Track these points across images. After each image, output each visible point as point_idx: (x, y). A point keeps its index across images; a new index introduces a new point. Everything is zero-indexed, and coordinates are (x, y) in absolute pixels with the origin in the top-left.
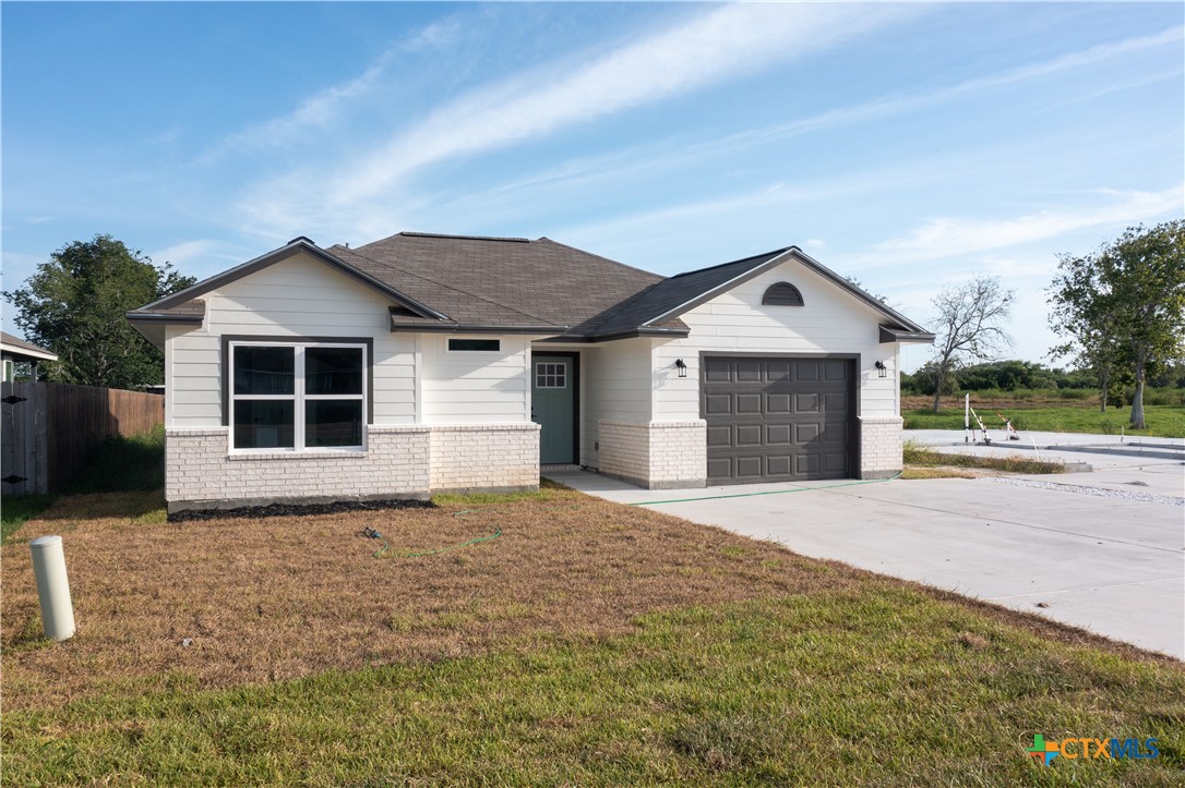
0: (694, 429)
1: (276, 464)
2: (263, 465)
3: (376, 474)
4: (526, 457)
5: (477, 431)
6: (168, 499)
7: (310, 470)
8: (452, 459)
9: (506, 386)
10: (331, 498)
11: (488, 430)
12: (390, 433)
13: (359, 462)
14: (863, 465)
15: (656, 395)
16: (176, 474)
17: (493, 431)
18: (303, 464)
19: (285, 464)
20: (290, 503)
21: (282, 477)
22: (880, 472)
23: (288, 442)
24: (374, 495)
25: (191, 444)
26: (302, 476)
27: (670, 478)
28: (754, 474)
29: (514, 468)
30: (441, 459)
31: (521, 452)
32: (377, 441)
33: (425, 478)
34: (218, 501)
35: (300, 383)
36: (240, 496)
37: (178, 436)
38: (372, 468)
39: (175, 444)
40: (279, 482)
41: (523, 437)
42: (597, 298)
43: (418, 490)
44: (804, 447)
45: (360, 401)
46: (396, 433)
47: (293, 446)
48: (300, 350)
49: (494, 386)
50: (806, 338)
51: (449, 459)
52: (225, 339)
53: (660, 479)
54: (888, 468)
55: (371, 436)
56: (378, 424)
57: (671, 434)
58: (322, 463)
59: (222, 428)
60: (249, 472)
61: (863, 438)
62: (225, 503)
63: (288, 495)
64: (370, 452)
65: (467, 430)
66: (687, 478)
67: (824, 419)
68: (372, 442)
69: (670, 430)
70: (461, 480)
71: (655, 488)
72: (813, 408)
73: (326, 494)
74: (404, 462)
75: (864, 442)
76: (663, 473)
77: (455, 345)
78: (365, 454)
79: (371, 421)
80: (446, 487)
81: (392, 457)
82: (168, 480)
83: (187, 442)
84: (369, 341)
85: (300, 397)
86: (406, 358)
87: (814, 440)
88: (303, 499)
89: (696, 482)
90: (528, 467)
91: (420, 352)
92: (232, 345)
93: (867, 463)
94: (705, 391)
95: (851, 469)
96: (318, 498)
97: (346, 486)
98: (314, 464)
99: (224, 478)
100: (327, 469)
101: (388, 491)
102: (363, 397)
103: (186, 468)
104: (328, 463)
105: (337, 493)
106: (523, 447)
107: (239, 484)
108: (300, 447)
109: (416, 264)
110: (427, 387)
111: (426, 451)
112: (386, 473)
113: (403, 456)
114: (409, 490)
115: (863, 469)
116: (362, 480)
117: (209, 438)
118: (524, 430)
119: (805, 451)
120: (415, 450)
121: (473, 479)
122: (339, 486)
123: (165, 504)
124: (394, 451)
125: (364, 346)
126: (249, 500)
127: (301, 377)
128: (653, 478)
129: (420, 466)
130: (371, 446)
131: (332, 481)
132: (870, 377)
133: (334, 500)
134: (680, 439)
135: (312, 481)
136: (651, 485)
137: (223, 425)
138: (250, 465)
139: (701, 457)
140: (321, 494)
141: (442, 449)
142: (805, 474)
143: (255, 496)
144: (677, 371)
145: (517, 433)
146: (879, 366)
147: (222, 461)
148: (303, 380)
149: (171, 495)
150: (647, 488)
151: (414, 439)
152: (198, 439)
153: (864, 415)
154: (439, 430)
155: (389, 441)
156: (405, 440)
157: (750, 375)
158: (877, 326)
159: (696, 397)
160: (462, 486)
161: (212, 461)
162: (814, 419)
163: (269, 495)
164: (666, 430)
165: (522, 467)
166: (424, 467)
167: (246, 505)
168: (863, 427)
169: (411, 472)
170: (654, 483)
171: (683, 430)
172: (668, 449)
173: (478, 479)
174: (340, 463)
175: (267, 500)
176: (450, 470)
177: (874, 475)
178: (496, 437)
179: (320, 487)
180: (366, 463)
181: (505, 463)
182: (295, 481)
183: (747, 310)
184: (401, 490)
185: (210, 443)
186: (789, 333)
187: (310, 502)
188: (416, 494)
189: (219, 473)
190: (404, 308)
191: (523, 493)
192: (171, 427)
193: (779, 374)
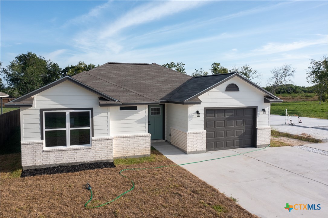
0: (202, 134)
1: (60, 152)
2: (56, 153)
3: (95, 154)
4: (146, 145)
5: (129, 137)
6: (23, 166)
7: (72, 154)
8: (121, 147)
9: (139, 121)
10: (79, 163)
11: (133, 137)
12: (99, 140)
13: (89, 150)
14: (257, 143)
15: (190, 123)
16: (25, 157)
17: (135, 137)
18: (69, 152)
19: (63, 152)
20: (65, 165)
21: (62, 156)
22: (263, 145)
23: (65, 144)
24: (94, 161)
25: (30, 147)
26: (69, 156)
27: (194, 150)
28: (221, 147)
29: (142, 149)
30: (117, 147)
31: (144, 143)
32: (95, 143)
33: (111, 154)
34: (40, 166)
35: (68, 124)
36: (48, 164)
37: (25, 144)
38: (93, 152)
39: (25, 147)
40: (61, 158)
41: (145, 138)
42: (171, 86)
43: (109, 158)
44: (238, 137)
45: (89, 130)
46: (101, 140)
47: (66, 145)
48: (68, 113)
49: (135, 122)
50: (240, 102)
51: (120, 147)
52: (41, 110)
53: (191, 151)
54: (266, 144)
55: (93, 141)
56: (96, 137)
57: (194, 136)
58: (76, 151)
59: (41, 141)
60: (51, 155)
61: (258, 134)
62: (42, 166)
63: (64, 162)
64: (93, 146)
65: (126, 137)
66: (200, 150)
67: (245, 128)
68: (93, 143)
69: (194, 134)
70: (124, 154)
71: (189, 154)
72: (241, 125)
73: (78, 161)
74: (104, 149)
75: (258, 136)
76: (191, 149)
77: (122, 109)
78: (91, 147)
79: (93, 136)
80: (119, 156)
81: (100, 148)
82: (22, 159)
83: (29, 146)
84: (92, 109)
85: (68, 129)
86: (104, 114)
87: (242, 135)
88: (70, 163)
89: (203, 151)
90: (146, 148)
91: (109, 112)
92: (44, 112)
93: (259, 142)
94: (206, 120)
95: (253, 144)
96: (75, 163)
97: (84, 158)
98: (73, 151)
99: (42, 158)
100: (78, 153)
101: (99, 159)
102: (90, 128)
103: (29, 155)
104: (78, 151)
105: (81, 161)
106: (145, 142)
107: (47, 159)
108: (69, 146)
109: (112, 74)
110: (112, 123)
111: (112, 145)
112: (98, 153)
113: (104, 148)
114: (106, 159)
115: (258, 144)
116: (90, 156)
117: (37, 145)
118: (145, 136)
119: (239, 139)
120: (108, 145)
121: (128, 153)
122: (82, 159)
123: (22, 167)
124: (101, 146)
125: (90, 111)
126: (51, 165)
127: (68, 122)
128: (188, 150)
129: (110, 151)
130: (93, 145)
131: (79, 157)
132: (260, 114)
133: (80, 163)
134: (197, 137)
135: (73, 157)
136: (188, 153)
137: (41, 139)
138: (51, 153)
139: (204, 143)
140: (76, 161)
141: (117, 144)
142: (238, 146)
143: (53, 163)
144: (197, 115)
145: (143, 137)
146: (263, 110)
147: (41, 152)
148: (69, 123)
149: (24, 164)
150: (186, 154)
151: (107, 141)
152: (32, 145)
153: (258, 127)
154: (116, 138)
155: (99, 143)
156: (104, 142)
157: (221, 114)
158: (263, 97)
159: (203, 123)
160: (125, 156)
161: (38, 152)
162: (242, 128)
163: (58, 163)
164: (193, 134)
165: (145, 148)
166: (111, 151)
167: (50, 166)
168: (258, 131)
169: (107, 152)
170: (189, 152)
171: (199, 134)
172: (193, 141)
173: (130, 153)
174: (82, 151)
175: (57, 164)
176: (120, 151)
177: (261, 146)
178: (136, 139)
179: (75, 159)
180: (91, 150)
181: (139, 147)
182: (67, 158)
183: (220, 93)
184: (104, 159)
185: (36, 146)
186: (234, 100)
187: (72, 164)
188: (108, 160)
189: (40, 156)
190: (102, 98)
191: (145, 157)
192: (23, 141)
193: (230, 114)
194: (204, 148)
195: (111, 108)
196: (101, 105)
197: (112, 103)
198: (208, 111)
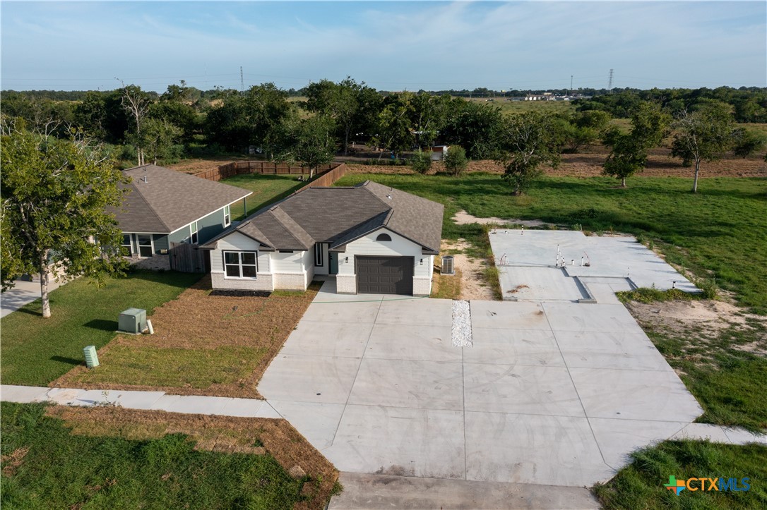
0: (352, 278)
1: (236, 281)
2: (233, 281)
3: (259, 285)
4: (301, 282)
5: (287, 275)
7: (244, 283)
8: (280, 282)
9: (297, 261)
12: (263, 275)
13: (255, 282)
15: (340, 267)
16: (214, 282)
17: (291, 275)
18: (242, 281)
19: (238, 281)
20: (239, 290)
22: (421, 295)
23: (239, 275)
24: (259, 290)
26: (242, 284)
27: (344, 291)
29: (298, 285)
30: (276, 282)
31: (299, 281)
32: (259, 277)
33: (271, 286)
34: (224, 289)
35: (240, 261)
37: (214, 273)
39: (213, 275)
40: (237, 285)
43: (270, 289)
44: (394, 284)
45: (255, 267)
46: (265, 275)
48: (240, 253)
50: (394, 251)
51: (278, 282)
52: (223, 251)
53: (341, 291)
54: (424, 294)
55: (257, 276)
56: (259, 273)
58: (246, 281)
60: (230, 282)
63: (238, 288)
65: (284, 274)
66: (350, 291)
67: (402, 276)
69: (344, 278)
71: (339, 294)
74: (266, 282)
75: (414, 285)
77: (281, 252)
78: (257, 280)
79: (257, 271)
81: (263, 281)
82: (212, 283)
83: (216, 275)
84: (256, 251)
85: (241, 265)
86: (266, 257)
89: (353, 293)
90: (304, 285)
91: (270, 255)
93: (415, 291)
94: (356, 266)
95: (410, 293)
98: (244, 281)
99: (224, 284)
100: (248, 283)
102: (256, 265)
103: (216, 281)
104: (248, 281)
106: (300, 279)
107: (228, 285)
108: (242, 277)
110: (273, 262)
111: (272, 280)
112: (262, 285)
114: (268, 289)
115: (414, 293)
116: (256, 286)
120: (269, 280)
121: (286, 287)
123: (212, 289)
124: (264, 279)
125: (255, 253)
128: (338, 291)
130: (257, 278)
131: (250, 286)
132: (418, 264)
133: (249, 290)
134: (348, 280)
135: (245, 286)
137: (224, 271)
139: (354, 286)
140: (247, 289)
141: (276, 279)
142: (395, 292)
143: (231, 288)
144: (347, 261)
145: (301, 276)
146: (421, 261)
147: (224, 279)
149: (213, 287)
150: (337, 293)
151: (268, 277)
152: (218, 274)
153: (415, 277)
154: (275, 274)
155: (262, 277)
156: (266, 277)
157: (374, 261)
158: (421, 248)
159: (353, 268)
160: (284, 288)
161: (222, 280)
162: (399, 276)
164: (342, 277)
165: (300, 285)
166: (271, 284)
167: (229, 290)
168: (414, 280)
169: (268, 285)
172: (343, 283)
173: (288, 287)
174: (251, 281)
175: (234, 289)
176: (280, 284)
177: (418, 295)
179: (247, 287)
180: (257, 282)
181: (295, 283)
182: (240, 285)
183: (371, 242)
184: (266, 289)
185: (220, 275)
186: (388, 249)
187: (243, 291)
189: (224, 282)
190: (262, 245)
191: (300, 292)
192: (212, 271)
193: (383, 261)
194: (354, 290)
195: (270, 252)
196: (260, 251)
197: (270, 249)
198: (357, 257)
